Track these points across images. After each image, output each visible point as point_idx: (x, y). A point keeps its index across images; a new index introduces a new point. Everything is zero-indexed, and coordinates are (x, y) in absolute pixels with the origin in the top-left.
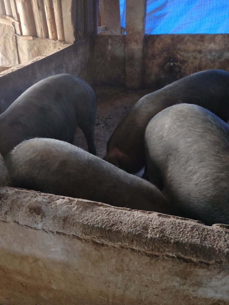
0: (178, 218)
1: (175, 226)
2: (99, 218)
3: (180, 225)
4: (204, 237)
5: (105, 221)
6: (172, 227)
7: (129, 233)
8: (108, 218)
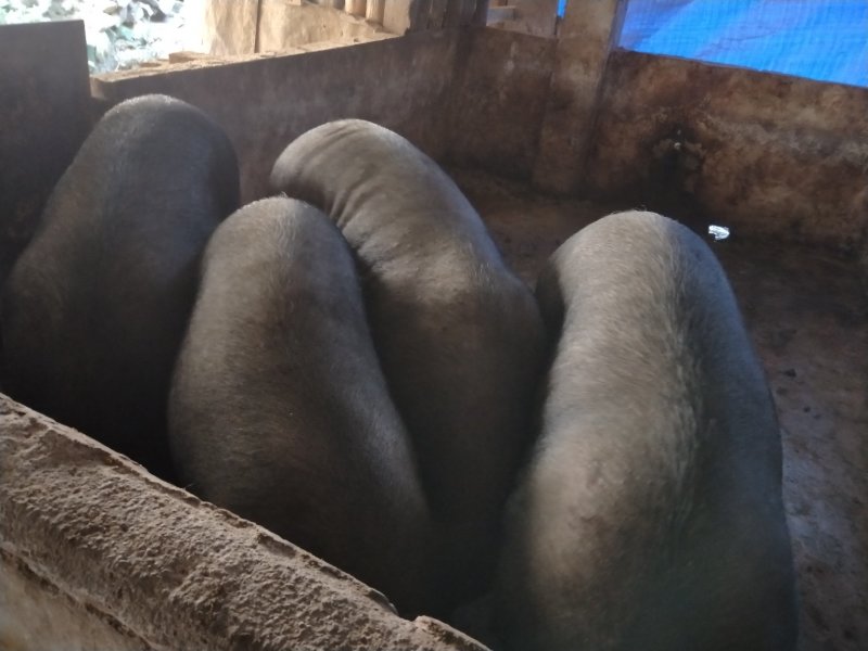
0: (316, 565)
1: (282, 584)
2: (71, 496)
3: (298, 586)
4: (344, 644)
5: (84, 510)
6: (266, 587)
7: (125, 566)
8: (97, 506)
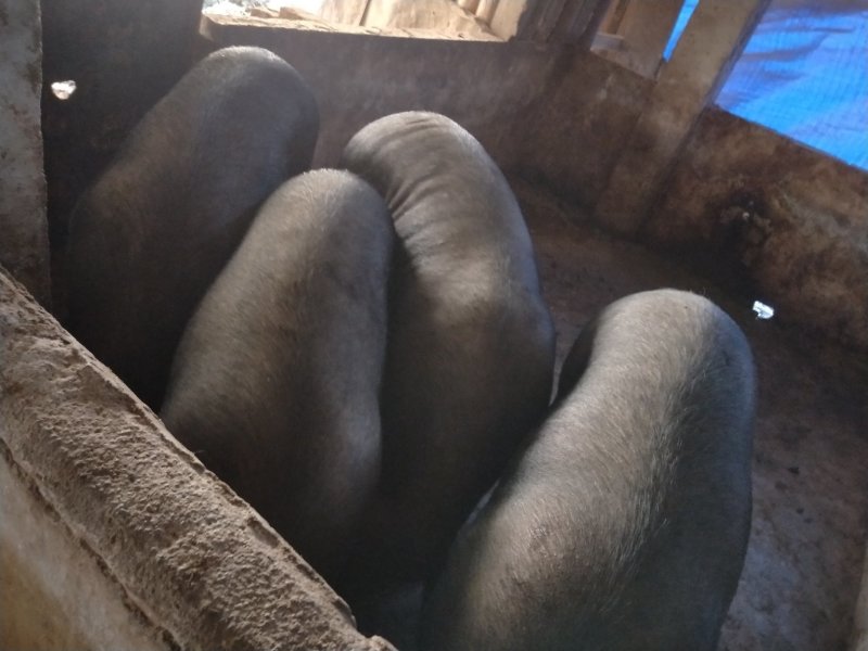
0: (294, 560)
1: (259, 571)
2: (92, 435)
3: (274, 578)
4: (301, 645)
5: (100, 451)
6: (245, 570)
8: (112, 450)
